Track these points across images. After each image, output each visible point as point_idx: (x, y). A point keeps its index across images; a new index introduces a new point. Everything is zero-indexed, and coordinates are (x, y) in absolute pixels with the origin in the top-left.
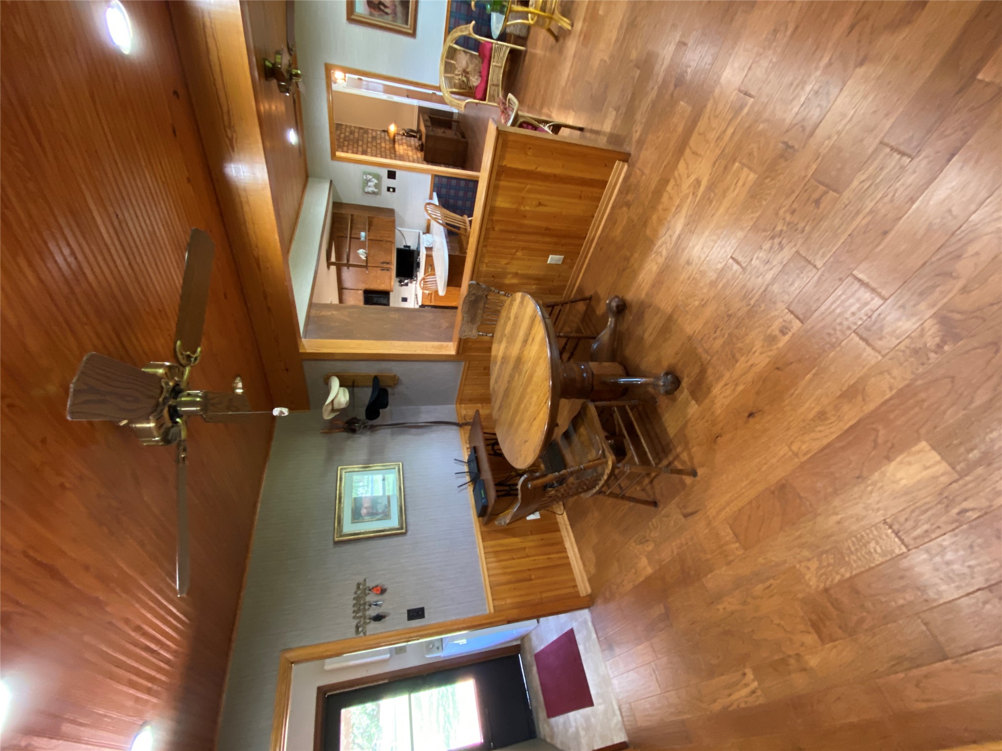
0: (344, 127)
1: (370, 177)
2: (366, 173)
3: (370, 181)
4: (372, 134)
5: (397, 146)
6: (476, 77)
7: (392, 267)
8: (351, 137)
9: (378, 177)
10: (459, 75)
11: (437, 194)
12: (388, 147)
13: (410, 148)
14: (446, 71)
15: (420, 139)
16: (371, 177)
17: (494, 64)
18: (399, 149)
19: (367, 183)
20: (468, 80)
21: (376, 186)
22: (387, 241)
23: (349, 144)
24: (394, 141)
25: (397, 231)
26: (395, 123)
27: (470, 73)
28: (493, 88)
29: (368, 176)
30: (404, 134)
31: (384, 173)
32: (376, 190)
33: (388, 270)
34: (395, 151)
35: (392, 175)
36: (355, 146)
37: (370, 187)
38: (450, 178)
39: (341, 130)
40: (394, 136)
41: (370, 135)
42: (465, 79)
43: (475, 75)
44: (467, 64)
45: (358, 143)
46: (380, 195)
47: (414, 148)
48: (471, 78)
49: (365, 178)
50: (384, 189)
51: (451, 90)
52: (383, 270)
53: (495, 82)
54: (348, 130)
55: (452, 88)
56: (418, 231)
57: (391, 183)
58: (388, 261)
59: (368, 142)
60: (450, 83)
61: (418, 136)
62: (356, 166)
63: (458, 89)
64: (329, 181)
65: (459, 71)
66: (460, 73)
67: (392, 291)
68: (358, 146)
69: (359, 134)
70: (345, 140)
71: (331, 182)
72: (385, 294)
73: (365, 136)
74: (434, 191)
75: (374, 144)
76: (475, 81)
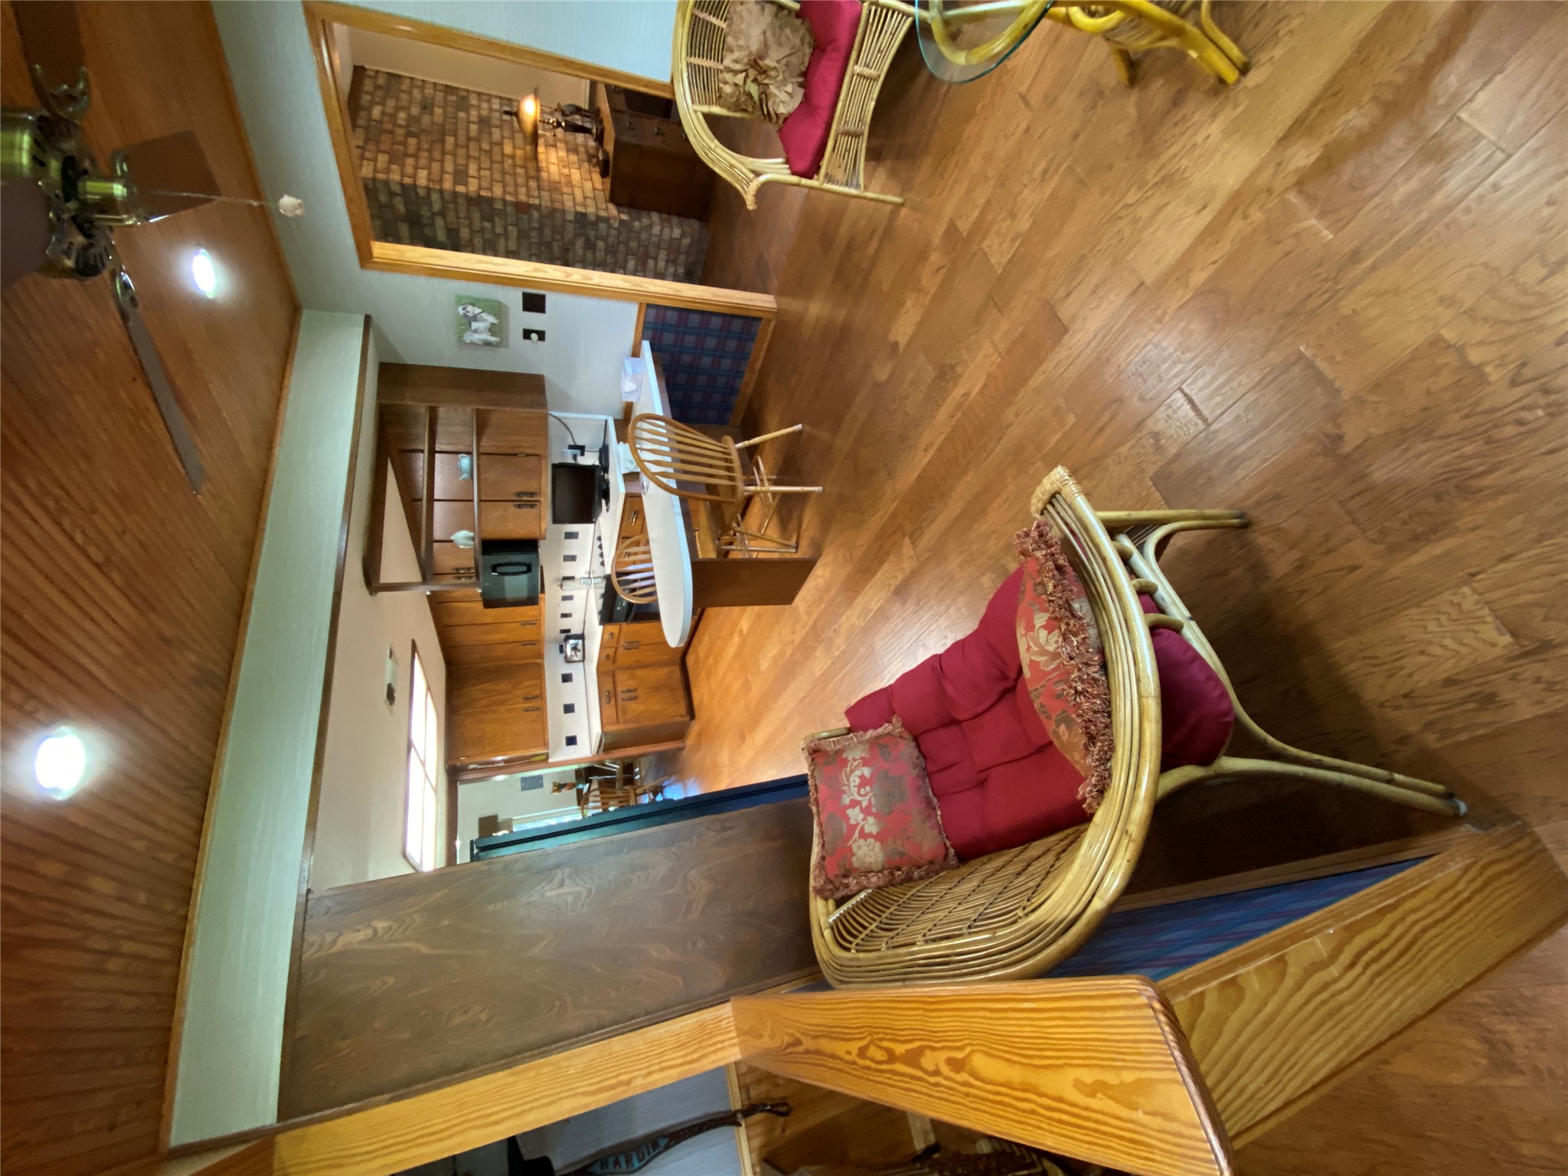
0: (406, 85)
1: (473, 310)
2: (463, 301)
3: (475, 318)
4: (479, 107)
5: (541, 149)
6: (789, 88)
7: (542, 499)
8: (426, 119)
9: (498, 309)
10: (736, 72)
11: (652, 345)
12: (519, 153)
13: (574, 158)
14: (693, 49)
15: (600, 139)
16: (477, 310)
17: (858, 69)
18: (547, 161)
19: (470, 325)
20: (765, 95)
21: (492, 329)
22: (528, 455)
23: (419, 149)
24: (534, 138)
25: (551, 420)
26: (536, 94)
27: (773, 73)
28: (844, 141)
29: (470, 308)
30: (559, 125)
31: (514, 298)
32: (493, 339)
33: (532, 506)
34: (538, 170)
35: (534, 303)
36: (437, 155)
37: (476, 331)
38: (684, 312)
39: (398, 99)
40: (535, 127)
41: (474, 113)
42: (753, 89)
43: (784, 82)
44: (766, 45)
45: (443, 141)
46: (507, 346)
47: (584, 156)
48: (773, 89)
49: (461, 312)
50: (516, 335)
51: (706, 109)
52: (520, 506)
53: (851, 127)
54: (417, 94)
55: (709, 103)
56: (604, 417)
57: (534, 320)
58: (531, 490)
59: (469, 139)
60: (706, 87)
61: (594, 131)
62: (435, 282)
63: (729, 109)
64: (360, 320)
65: (736, 61)
66: (737, 67)
67: (544, 539)
68: (443, 153)
69: (444, 108)
70: (410, 134)
71: (368, 320)
72: (530, 545)
73: (462, 115)
74: (644, 338)
75: (485, 146)
76: (785, 99)
